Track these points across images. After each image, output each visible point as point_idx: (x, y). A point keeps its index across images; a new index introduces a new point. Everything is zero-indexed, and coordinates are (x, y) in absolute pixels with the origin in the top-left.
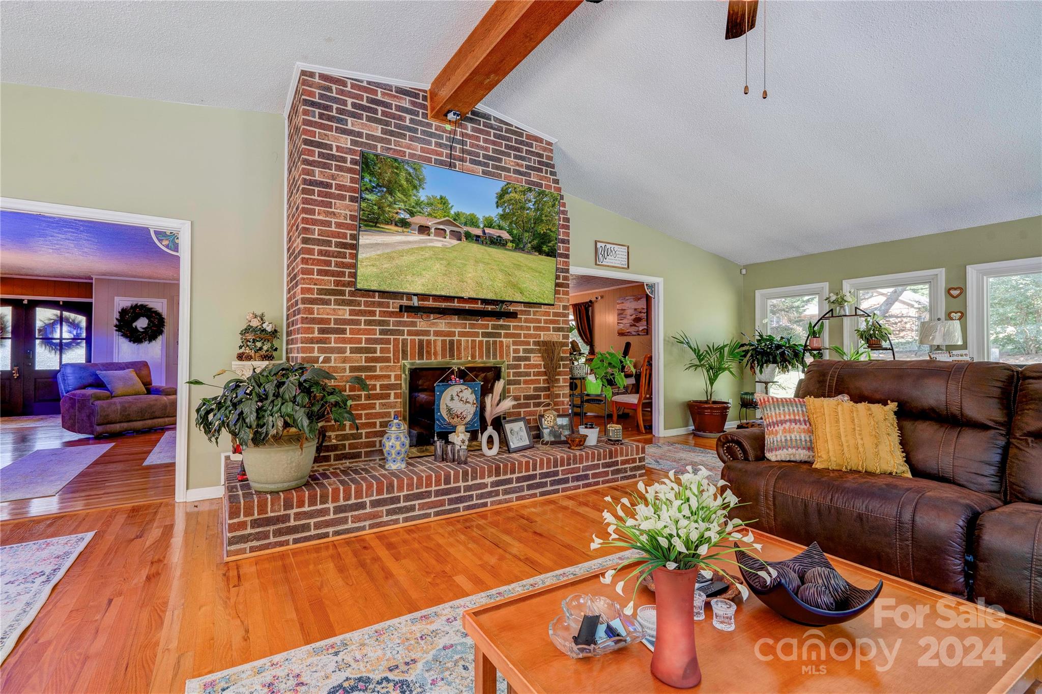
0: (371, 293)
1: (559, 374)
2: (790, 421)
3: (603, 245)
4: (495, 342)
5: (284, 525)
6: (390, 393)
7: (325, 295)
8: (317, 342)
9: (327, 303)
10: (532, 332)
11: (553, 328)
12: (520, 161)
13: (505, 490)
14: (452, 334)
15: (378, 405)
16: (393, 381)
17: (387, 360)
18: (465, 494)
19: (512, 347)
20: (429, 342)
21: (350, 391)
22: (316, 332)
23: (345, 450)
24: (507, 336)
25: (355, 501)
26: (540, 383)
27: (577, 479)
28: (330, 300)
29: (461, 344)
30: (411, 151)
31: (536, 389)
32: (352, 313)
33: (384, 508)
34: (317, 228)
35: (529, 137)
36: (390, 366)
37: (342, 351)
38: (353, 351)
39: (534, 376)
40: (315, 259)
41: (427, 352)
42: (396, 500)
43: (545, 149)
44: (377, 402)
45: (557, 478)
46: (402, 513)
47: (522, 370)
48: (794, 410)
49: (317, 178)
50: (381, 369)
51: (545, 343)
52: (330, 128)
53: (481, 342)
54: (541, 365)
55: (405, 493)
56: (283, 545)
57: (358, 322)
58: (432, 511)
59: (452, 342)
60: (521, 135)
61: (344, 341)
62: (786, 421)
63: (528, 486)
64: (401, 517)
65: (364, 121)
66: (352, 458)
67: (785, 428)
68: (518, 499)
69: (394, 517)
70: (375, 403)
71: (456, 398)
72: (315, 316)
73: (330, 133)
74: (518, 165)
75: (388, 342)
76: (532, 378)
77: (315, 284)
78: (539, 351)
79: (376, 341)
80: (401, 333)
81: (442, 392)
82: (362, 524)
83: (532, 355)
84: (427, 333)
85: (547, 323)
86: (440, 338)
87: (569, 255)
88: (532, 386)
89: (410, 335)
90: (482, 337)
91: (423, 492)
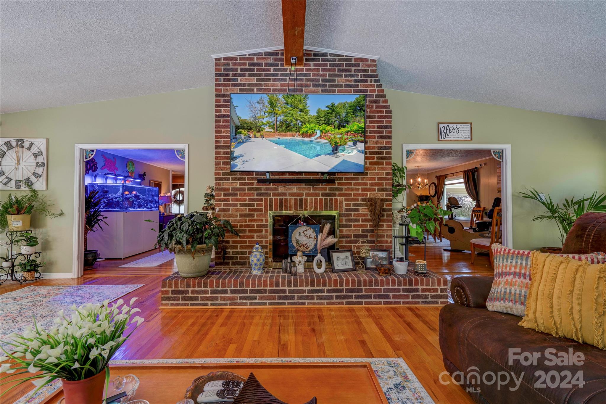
0: (251, 173)
1: (384, 221)
2: (515, 274)
3: (445, 125)
4: (331, 199)
5: (186, 296)
6: (262, 230)
7: (227, 175)
8: (223, 201)
9: (228, 179)
10: (360, 192)
11: (378, 188)
12: (350, 78)
13: (319, 296)
14: (302, 194)
15: (255, 236)
16: (264, 223)
17: (261, 210)
18: (289, 295)
19: (344, 203)
20: (286, 200)
21: (240, 228)
22: (222, 195)
23: (237, 260)
24: (340, 195)
25: (222, 289)
26: (367, 227)
27: (380, 297)
28: (229, 178)
29: (307, 201)
30: (274, 88)
31: (363, 231)
32: (241, 184)
33: (239, 295)
34: (222, 140)
35: (357, 60)
36: (262, 214)
37: (235, 205)
38: (242, 205)
39: (362, 222)
40: (221, 157)
41: (285, 206)
42: (245, 292)
43: (369, 66)
44: (255, 234)
45: (361, 294)
46: (249, 300)
47: (353, 218)
48: (521, 264)
49: (222, 113)
50: (257, 215)
51: (370, 200)
52: (228, 85)
53: (321, 200)
54: (367, 214)
55: (251, 288)
56: (185, 306)
57: (244, 190)
58: (267, 302)
59: (301, 200)
60: (350, 60)
61: (237, 200)
62: (510, 274)
63: (336, 296)
64: (248, 302)
65: (247, 77)
66: (241, 265)
67: (507, 280)
68: (328, 304)
69: (244, 301)
70: (254, 235)
71: (302, 234)
72: (222, 187)
73: (229, 88)
74: (348, 81)
75: (261, 200)
76: (360, 223)
77: (222, 170)
78: (366, 205)
79: (254, 200)
80: (269, 195)
81: (293, 231)
82: (226, 302)
83: (360, 208)
84: (285, 194)
85: (372, 186)
86: (293, 197)
87: (391, 136)
88: (361, 229)
89: (274, 196)
90: (322, 196)
91: (262, 289)
